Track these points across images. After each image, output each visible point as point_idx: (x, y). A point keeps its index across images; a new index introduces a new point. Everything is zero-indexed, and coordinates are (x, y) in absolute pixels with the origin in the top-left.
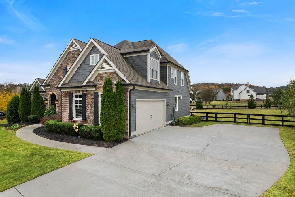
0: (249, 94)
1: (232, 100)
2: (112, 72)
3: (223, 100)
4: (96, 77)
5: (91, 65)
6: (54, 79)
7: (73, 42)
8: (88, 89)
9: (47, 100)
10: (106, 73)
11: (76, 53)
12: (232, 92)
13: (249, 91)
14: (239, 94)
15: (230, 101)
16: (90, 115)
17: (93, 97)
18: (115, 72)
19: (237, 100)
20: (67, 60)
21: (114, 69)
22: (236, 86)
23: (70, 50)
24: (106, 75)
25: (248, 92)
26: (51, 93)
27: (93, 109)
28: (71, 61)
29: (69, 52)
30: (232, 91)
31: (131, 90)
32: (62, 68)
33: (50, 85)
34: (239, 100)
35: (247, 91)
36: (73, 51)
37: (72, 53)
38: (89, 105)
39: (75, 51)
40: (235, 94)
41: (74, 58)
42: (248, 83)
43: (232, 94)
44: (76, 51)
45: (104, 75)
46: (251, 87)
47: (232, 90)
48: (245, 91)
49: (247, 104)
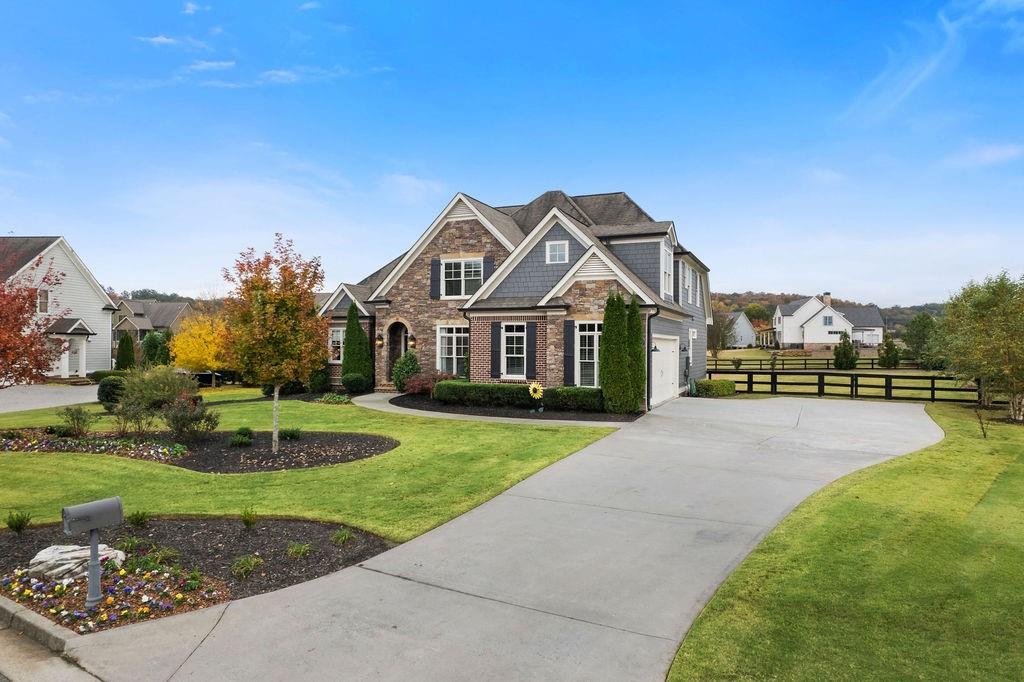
0: (831, 328)
1: (777, 347)
2: (609, 281)
3: (750, 346)
4: (570, 290)
5: (548, 261)
6: (401, 286)
7: (460, 200)
8: (548, 314)
10: (594, 282)
11: (466, 227)
12: (779, 322)
13: (831, 318)
14: (802, 326)
15: (772, 348)
16: (553, 366)
17: (561, 330)
18: (615, 280)
19: (793, 346)
21: (616, 275)
22: (791, 303)
23: (451, 220)
24: (593, 286)
25: (828, 321)
26: (392, 321)
27: (562, 354)
29: (448, 224)
30: (779, 318)
31: (651, 316)
32: (428, 261)
33: (389, 302)
34: (801, 346)
35: (826, 318)
36: (458, 223)
37: (457, 228)
38: (552, 347)
39: (463, 221)
40: (788, 330)
41: (461, 240)
42: (829, 294)
43: (778, 327)
44: (467, 222)
45: (588, 286)
46: (837, 305)
47: (778, 313)
48: (820, 319)
49: (831, 355)
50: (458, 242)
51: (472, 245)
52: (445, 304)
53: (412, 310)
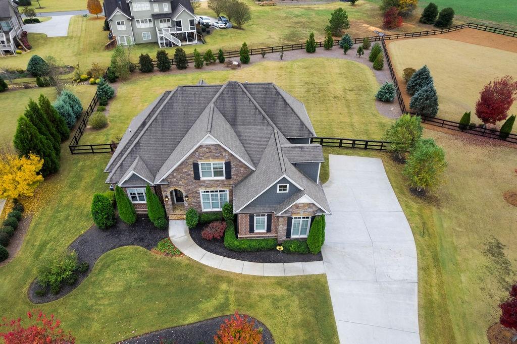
2: (310, 203)
4: (291, 207)
5: (278, 191)
7: (209, 136)
9: (167, 197)
17: (286, 220)
18: (313, 203)
20: (197, 154)
23: (203, 144)
26: (172, 189)
29: (201, 146)
36: (207, 145)
37: (207, 148)
39: (210, 145)
44: (213, 145)
51: (217, 156)
53: (184, 185)
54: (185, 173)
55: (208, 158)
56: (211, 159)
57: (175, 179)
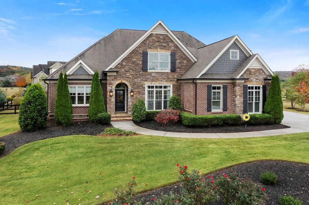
5: (231, 59)
6: (124, 64)
7: (160, 24)
8: (237, 82)
11: (161, 37)
16: (239, 105)
17: (242, 89)
20: (148, 43)
23: (153, 33)
26: (118, 82)
27: (242, 99)
28: (154, 46)
32: (141, 51)
33: (116, 72)
36: (157, 34)
37: (156, 37)
38: (238, 96)
39: (160, 34)
41: (158, 43)
44: (162, 35)
50: (157, 44)
51: (164, 46)
52: (150, 74)
53: (131, 77)
54: (133, 63)
55: (156, 48)
56: (159, 49)
57: (123, 70)
